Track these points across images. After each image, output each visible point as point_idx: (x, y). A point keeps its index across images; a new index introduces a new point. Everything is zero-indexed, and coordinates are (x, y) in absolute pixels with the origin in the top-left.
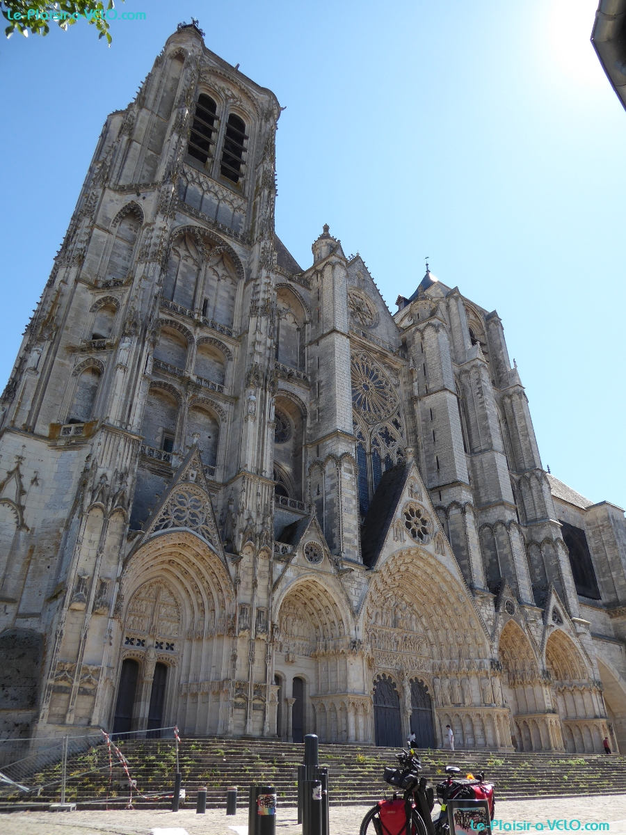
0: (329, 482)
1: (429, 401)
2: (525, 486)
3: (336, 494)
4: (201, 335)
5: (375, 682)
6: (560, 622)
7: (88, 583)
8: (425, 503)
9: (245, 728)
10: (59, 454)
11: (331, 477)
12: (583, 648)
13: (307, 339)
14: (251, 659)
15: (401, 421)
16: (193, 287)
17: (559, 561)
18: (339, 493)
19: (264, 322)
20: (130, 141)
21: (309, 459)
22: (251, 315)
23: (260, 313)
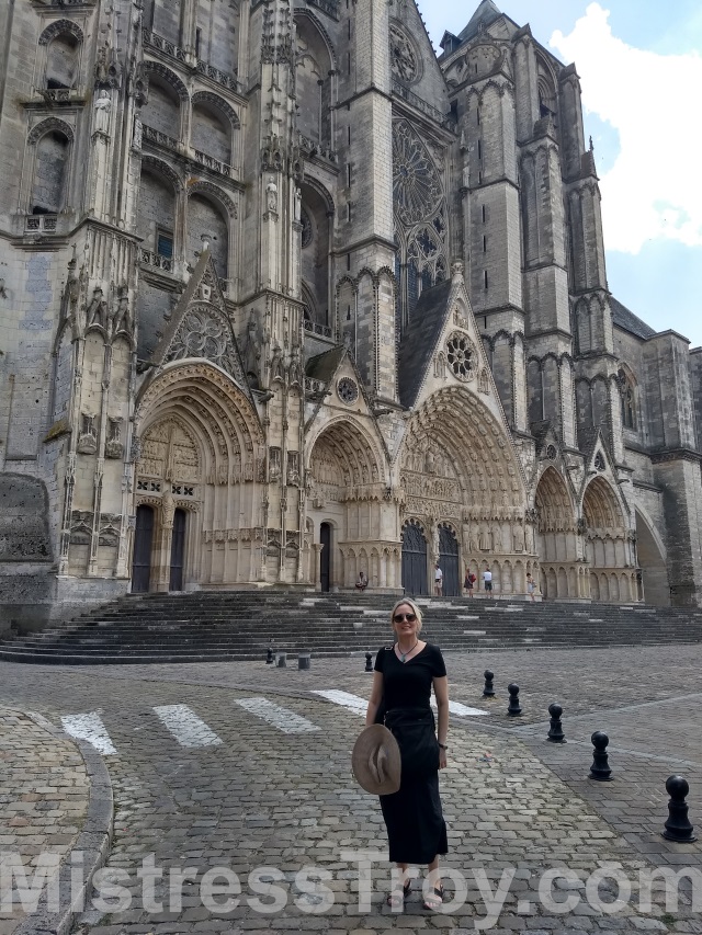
0: (362, 304)
1: (483, 195)
2: (583, 310)
3: (371, 320)
4: (196, 87)
5: (403, 528)
6: (602, 467)
7: (95, 423)
8: (471, 332)
9: (278, 575)
10: (28, 255)
11: (366, 297)
12: (622, 495)
13: (334, 99)
14: (283, 507)
15: (445, 221)
16: (178, 9)
17: (610, 401)
18: (375, 320)
19: (282, 73)
21: (337, 272)
22: (263, 60)
23: (275, 58)
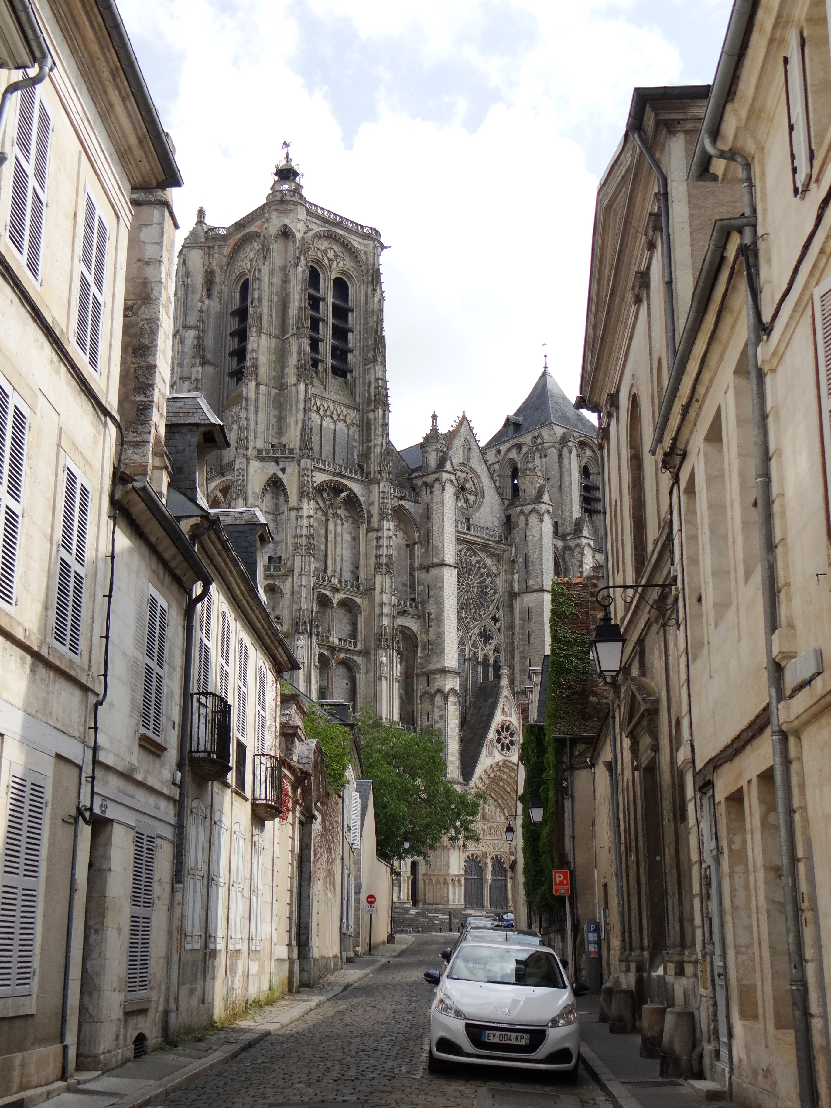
0: (437, 713)
1: (528, 599)
3: (443, 724)
4: (338, 598)
5: (466, 861)
8: (514, 719)
11: (440, 709)
13: (418, 562)
15: (500, 615)
16: (323, 540)
18: (445, 722)
19: (389, 581)
20: (258, 385)
21: (420, 687)
22: (376, 572)
23: (384, 571)
